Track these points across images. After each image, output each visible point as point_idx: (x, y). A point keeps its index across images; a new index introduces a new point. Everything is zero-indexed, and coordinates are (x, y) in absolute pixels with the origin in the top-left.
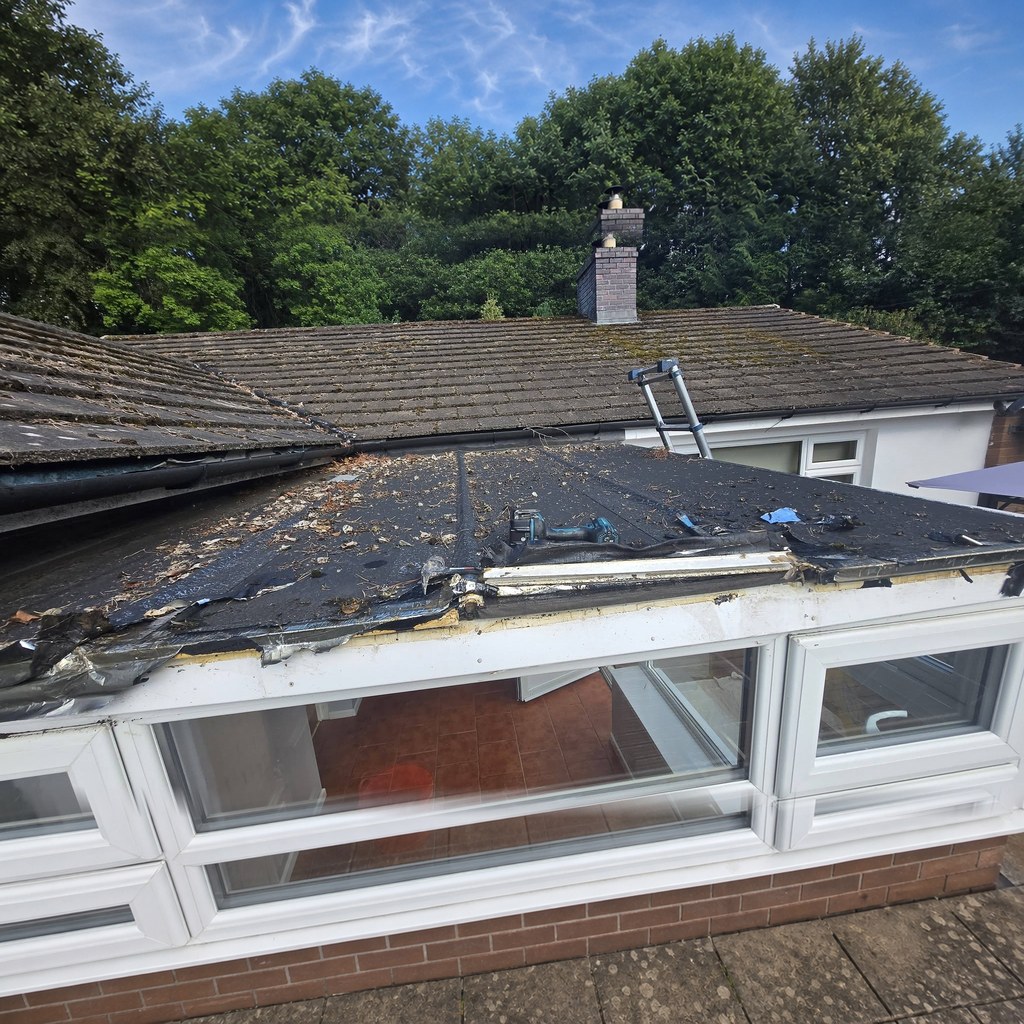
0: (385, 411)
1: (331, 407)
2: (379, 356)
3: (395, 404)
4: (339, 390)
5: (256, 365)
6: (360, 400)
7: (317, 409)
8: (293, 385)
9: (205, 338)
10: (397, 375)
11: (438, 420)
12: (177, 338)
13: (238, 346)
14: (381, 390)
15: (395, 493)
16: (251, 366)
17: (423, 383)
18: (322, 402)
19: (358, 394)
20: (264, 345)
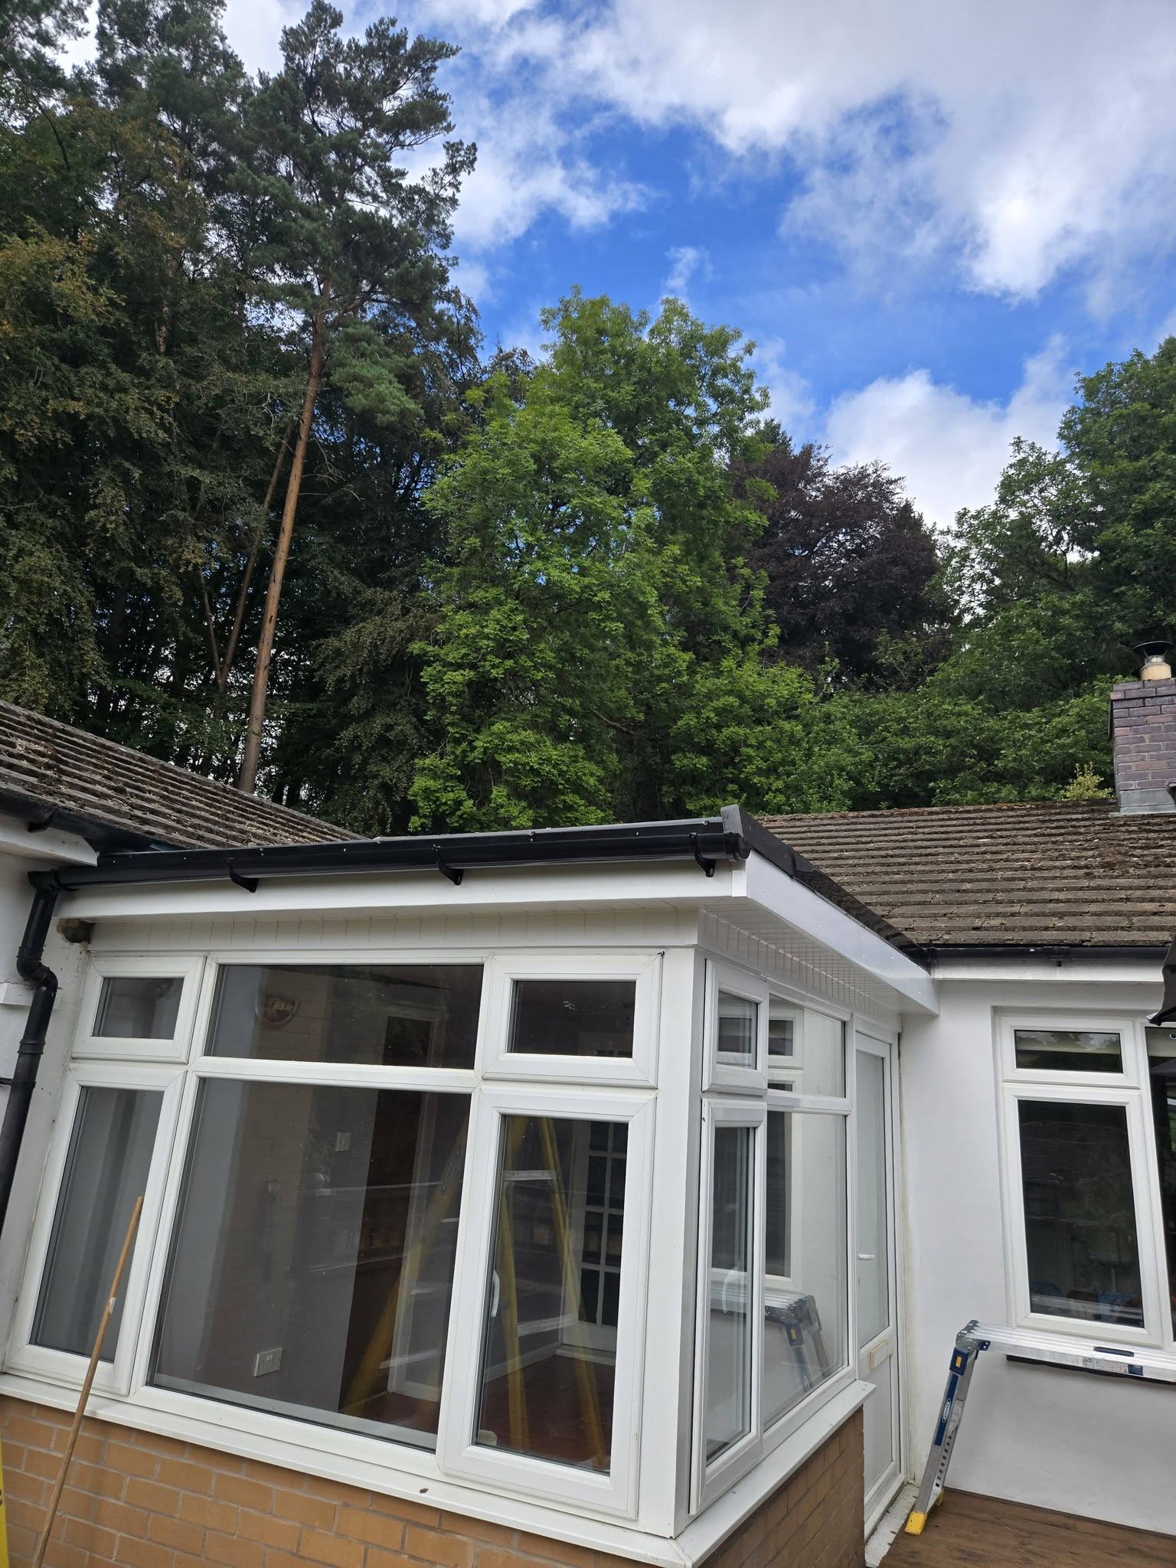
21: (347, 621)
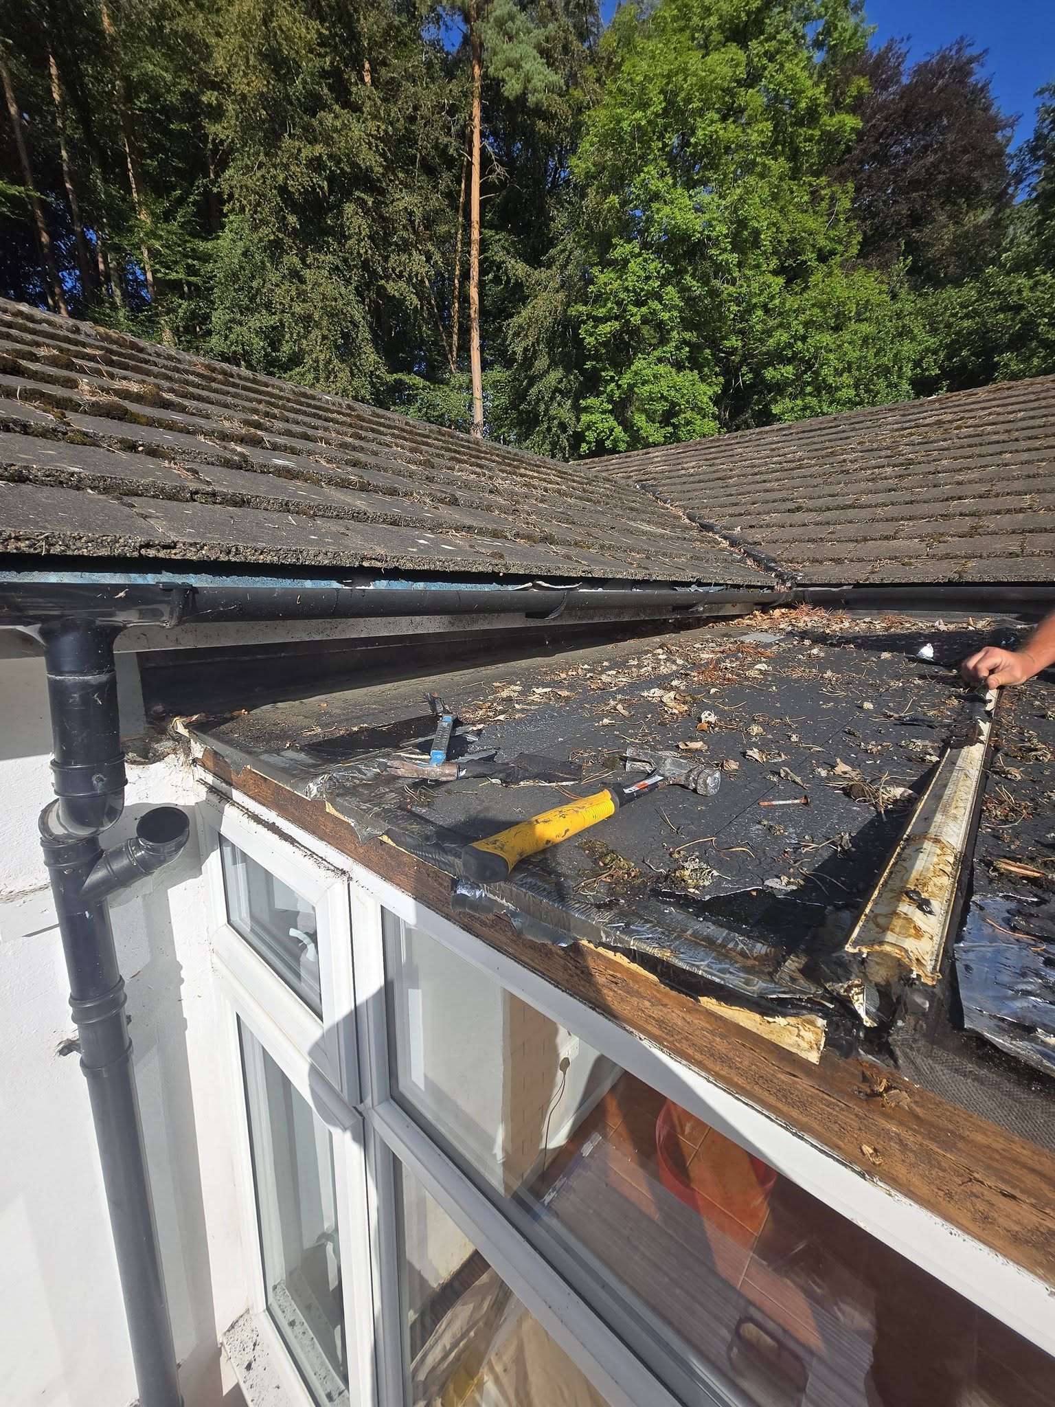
0: (865, 540)
1: (777, 533)
2: (883, 453)
3: (889, 529)
4: (799, 509)
5: (699, 482)
6: (828, 523)
7: (758, 535)
8: (736, 504)
9: (657, 454)
10: (906, 482)
11: (969, 557)
12: (630, 457)
13: (688, 459)
14: (870, 506)
15: (829, 674)
16: (693, 483)
17: (959, 491)
18: (768, 526)
19: (828, 514)
20: (718, 455)
21: (524, 300)
